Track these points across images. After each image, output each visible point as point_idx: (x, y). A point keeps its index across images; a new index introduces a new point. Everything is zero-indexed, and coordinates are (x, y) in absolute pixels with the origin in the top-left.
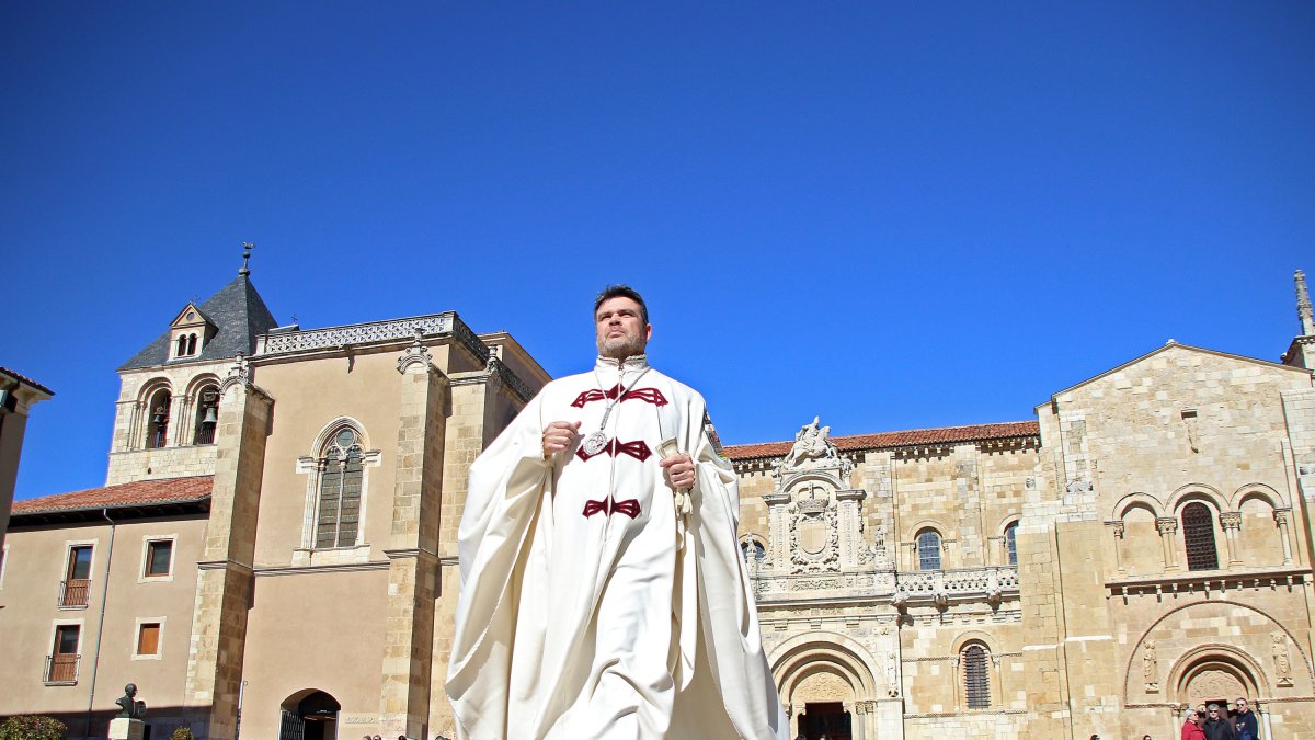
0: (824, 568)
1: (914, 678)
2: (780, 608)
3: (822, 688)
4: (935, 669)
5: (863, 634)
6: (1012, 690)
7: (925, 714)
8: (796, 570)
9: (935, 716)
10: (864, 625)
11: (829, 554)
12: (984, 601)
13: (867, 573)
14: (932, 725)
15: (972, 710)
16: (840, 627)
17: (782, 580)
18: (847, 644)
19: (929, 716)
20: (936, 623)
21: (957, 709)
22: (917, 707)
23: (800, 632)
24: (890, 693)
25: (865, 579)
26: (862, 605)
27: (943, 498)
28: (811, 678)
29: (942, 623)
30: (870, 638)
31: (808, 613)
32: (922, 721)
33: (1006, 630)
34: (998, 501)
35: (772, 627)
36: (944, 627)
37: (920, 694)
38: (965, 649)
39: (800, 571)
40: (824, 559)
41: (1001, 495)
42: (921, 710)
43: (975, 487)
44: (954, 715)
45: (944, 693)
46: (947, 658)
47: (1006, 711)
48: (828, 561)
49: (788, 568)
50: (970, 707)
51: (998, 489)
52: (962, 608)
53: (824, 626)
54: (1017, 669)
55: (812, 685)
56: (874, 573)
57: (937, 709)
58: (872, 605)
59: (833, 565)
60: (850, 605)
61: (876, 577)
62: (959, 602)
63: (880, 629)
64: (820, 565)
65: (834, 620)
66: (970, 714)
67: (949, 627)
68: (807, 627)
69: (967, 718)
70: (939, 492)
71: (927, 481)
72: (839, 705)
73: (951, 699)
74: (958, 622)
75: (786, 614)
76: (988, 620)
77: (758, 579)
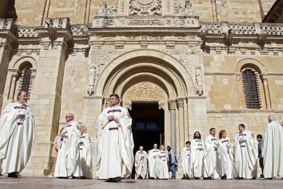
0: (152, 13)
1: (211, 86)
2: (120, 34)
3: (145, 92)
4: (225, 80)
5: (177, 53)
6: (277, 97)
7: (219, 110)
8: (132, 12)
9: (227, 112)
10: (178, 47)
11: (155, 5)
12: (254, 41)
13: (180, 17)
14: (225, 119)
15: (250, 110)
16: (162, 47)
17: (123, 19)
18: (167, 59)
19: (223, 112)
20: (224, 52)
21: (241, 108)
22: (214, 105)
23: (133, 50)
24: (198, 92)
25: (179, 21)
26: (177, 35)
27: (207, 12)
28: (137, 85)
29: (228, 52)
30: (183, 55)
31: (140, 38)
32: (218, 115)
33: (270, 60)
34: (235, 16)
35: (113, 46)
36: (230, 55)
37: (215, 97)
38: (243, 70)
39: (135, 14)
40: (152, 8)
41: (237, 13)
42: (217, 107)
43: (225, 6)
44: (239, 112)
45: (232, 97)
46: (233, 74)
47: (275, 110)
48: (154, 9)
49: (127, 12)
50: (248, 107)
51: (235, 10)
52: (241, 44)
53: (150, 47)
54: (278, 84)
55: (138, 90)
56: (185, 17)
57: (228, 107)
58: (183, 35)
59: (158, 12)
60: (169, 34)
61: (186, 20)
62: (239, 40)
63: (189, 50)
64: (149, 11)
65: (157, 43)
66: (250, 112)
67: (233, 55)
68: (139, 47)
69: (249, 114)
70: (205, 9)
71: (199, 3)
72: (156, 105)
73: (237, 101)
74: (238, 53)
75: (124, 38)
76: (257, 52)
77: (106, 18)
